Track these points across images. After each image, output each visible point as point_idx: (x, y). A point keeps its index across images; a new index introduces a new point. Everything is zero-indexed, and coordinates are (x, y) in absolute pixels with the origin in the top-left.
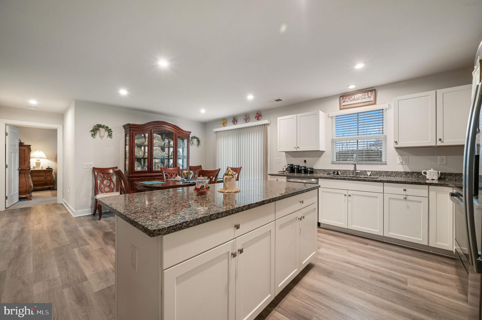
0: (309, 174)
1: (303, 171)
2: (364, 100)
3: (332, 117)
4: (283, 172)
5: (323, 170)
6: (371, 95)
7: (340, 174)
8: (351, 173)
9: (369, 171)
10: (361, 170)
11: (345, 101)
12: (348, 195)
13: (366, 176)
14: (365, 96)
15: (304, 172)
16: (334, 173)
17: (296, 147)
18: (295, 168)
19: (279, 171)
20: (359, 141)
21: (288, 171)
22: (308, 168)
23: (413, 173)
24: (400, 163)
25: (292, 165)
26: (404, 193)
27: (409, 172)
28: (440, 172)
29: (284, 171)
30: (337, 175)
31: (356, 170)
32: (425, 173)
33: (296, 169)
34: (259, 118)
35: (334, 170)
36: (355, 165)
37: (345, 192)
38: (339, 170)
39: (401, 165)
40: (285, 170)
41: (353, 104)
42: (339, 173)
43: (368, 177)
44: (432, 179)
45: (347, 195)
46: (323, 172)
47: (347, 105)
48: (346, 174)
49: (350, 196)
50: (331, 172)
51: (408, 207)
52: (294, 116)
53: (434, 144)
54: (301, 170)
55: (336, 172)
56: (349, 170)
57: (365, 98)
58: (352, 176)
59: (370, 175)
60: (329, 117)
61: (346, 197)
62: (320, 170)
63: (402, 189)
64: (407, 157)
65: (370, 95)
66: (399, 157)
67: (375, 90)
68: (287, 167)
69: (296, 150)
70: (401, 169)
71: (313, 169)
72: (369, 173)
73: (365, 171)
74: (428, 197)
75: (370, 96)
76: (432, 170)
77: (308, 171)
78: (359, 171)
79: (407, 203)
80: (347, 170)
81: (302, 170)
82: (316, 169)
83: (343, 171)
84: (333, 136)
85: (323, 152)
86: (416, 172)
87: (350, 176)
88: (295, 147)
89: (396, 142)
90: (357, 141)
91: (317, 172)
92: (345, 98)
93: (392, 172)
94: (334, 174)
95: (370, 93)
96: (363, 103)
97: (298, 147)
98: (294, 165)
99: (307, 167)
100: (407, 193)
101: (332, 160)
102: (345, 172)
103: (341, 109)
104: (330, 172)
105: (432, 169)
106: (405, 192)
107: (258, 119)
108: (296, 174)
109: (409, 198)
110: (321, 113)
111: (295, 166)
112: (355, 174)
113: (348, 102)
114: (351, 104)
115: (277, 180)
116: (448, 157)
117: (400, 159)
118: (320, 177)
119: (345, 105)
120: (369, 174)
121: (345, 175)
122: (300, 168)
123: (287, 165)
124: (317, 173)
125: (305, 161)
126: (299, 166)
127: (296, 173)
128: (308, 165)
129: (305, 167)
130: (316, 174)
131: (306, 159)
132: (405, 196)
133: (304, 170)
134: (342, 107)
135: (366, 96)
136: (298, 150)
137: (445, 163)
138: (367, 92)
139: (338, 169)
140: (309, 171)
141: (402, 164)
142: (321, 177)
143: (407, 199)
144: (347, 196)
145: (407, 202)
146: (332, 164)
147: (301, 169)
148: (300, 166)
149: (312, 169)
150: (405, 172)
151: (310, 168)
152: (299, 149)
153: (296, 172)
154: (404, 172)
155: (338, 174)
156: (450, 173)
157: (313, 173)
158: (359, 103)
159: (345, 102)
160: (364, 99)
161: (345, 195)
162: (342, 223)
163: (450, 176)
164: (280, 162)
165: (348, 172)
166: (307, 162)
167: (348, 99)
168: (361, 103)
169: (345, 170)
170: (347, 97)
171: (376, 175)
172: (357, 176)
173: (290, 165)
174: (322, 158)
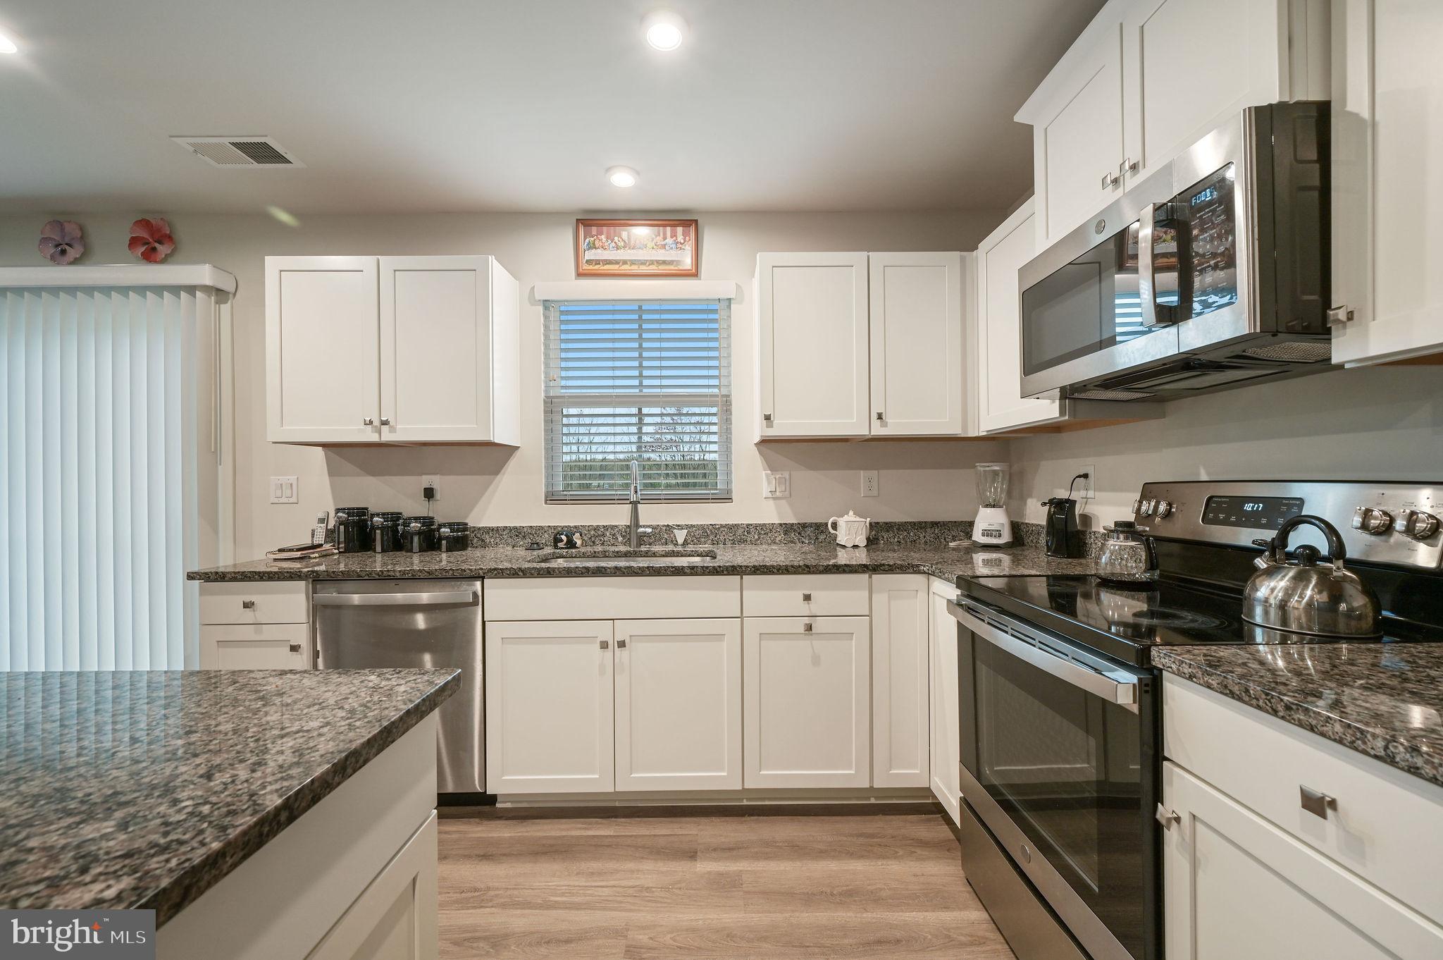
0: (444, 556)
1: (416, 539)
2: (661, 255)
3: (547, 304)
4: (298, 554)
5: (511, 529)
6: (685, 241)
7: (579, 542)
8: (620, 539)
9: (680, 527)
10: (654, 523)
11: (594, 244)
12: (616, 643)
13: (670, 547)
14: (665, 238)
15: (424, 545)
16: (557, 540)
17: (376, 423)
18: (374, 528)
19: (280, 550)
20: (645, 411)
21: (339, 544)
22: (440, 526)
23: (804, 526)
24: (770, 495)
25: (362, 511)
26: (804, 608)
27: (792, 525)
28: (868, 519)
29: (315, 543)
30: (570, 551)
31: (637, 526)
32: (835, 526)
33: (378, 532)
34: (154, 249)
35: (555, 528)
36: (635, 504)
37: (604, 631)
38: (575, 527)
39: (771, 502)
40: (319, 539)
41: (625, 262)
42: (577, 539)
43: (680, 549)
44: (854, 546)
45: (611, 643)
46: (510, 540)
47: (602, 260)
48: (603, 544)
49: (622, 644)
50: (547, 538)
51: (816, 661)
52: (365, 262)
53: (864, 431)
54: (408, 536)
55: (564, 537)
56: (613, 527)
57: (664, 247)
58: (623, 548)
59: (685, 543)
60: (535, 301)
61: (609, 653)
62: (498, 529)
63: (799, 595)
64: (786, 475)
65: (680, 238)
66: (767, 475)
67: (696, 221)
68: (331, 526)
69: (373, 437)
70: (771, 514)
71: (465, 529)
72: (681, 536)
73: (669, 528)
74: (870, 616)
75: (682, 241)
76: (851, 516)
77: (440, 539)
78: (649, 530)
79: (812, 644)
80: (605, 524)
81: (412, 535)
82: (479, 529)
83: (592, 532)
84: (552, 384)
85: (510, 450)
86: (811, 525)
87: (617, 552)
88: (368, 419)
89: (768, 418)
90: (640, 410)
91: (483, 541)
92: (594, 230)
93: (748, 525)
94: (556, 547)
95: (680, 230)
96: (659, 262)
97: (385, 423)
98: (372, 510)
99: (439, 519)
100: (814, 608)
101: (547, 486)
102: (597, 534)
103: (580, 275)
104: (538, 539)
105: (851, 513)
106: (807, 605)
107: (150, 256)
108: (379, 557)
109: (819, 625)
110: (497, 271)
111: (375, 519)
112: (634, 542)
113: (605, 250)
114: (617, 262)
115: (247, 605)
116: (883, 472)
117: (769, 483)
118: (490, 570)
119: (597, 262)
120: (680, 541)
121: (600, 548)
122: (400, 528)
123: (332, 514)
124: (484, 545)
125: (429, 493)
126: (396, 517)
127: (383, 551)
128: (442, 512)
129: (428, 521)
130: (478, 553)
131: (435, 481)
132: (807, 620)
133: (419, 533)
134: (586, 267)
135: (669, 241)
136: (387, 436)
137: (875, 493)
138: (671, 222)
139: (572, 525)
140: (447, 538)
141: (774, 499)
142: (495, 569)
143: (813, 631)
144: (611, 646)
145: (814, 642)
146: (546, 503)
147: (408, 532)
148: (406, 515)
149: (463, 527)
150: (784, 526)
151: (450, 525)
152: (393, 430)
153: (379, 549)
154: (781, 525)
155: (571, 544)
156: (887, 523)
157: (464, 547)
158: (643, 263)
159: (595, 248)
160: (663, 251)
161: (604, 645)
162: (593, 774)
163: (888, 531)
164: (294, 500)
165: (608, 534)
166: (438, 495)
167: (607, 238)
168: (652, 262)
169: (596, 528)
170: (605, 229)
171: (703, 540)
172: (643, 548)
173: (350, 511)
174: (505, 476)
